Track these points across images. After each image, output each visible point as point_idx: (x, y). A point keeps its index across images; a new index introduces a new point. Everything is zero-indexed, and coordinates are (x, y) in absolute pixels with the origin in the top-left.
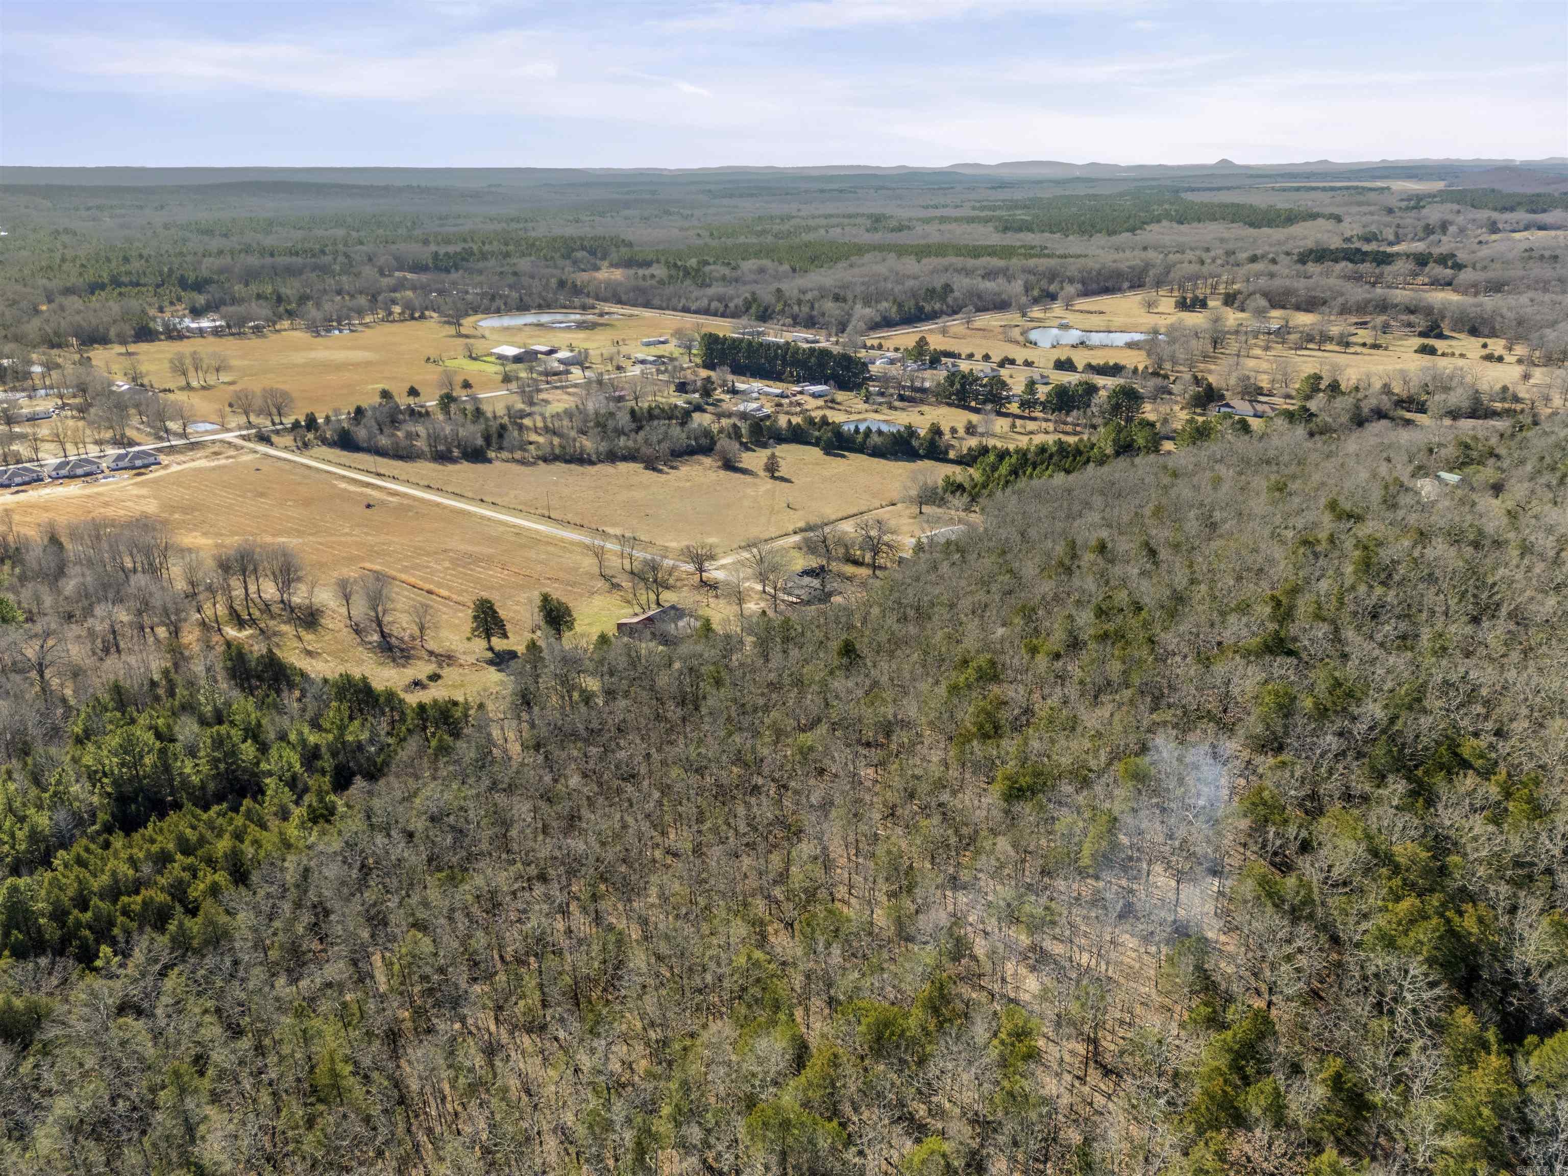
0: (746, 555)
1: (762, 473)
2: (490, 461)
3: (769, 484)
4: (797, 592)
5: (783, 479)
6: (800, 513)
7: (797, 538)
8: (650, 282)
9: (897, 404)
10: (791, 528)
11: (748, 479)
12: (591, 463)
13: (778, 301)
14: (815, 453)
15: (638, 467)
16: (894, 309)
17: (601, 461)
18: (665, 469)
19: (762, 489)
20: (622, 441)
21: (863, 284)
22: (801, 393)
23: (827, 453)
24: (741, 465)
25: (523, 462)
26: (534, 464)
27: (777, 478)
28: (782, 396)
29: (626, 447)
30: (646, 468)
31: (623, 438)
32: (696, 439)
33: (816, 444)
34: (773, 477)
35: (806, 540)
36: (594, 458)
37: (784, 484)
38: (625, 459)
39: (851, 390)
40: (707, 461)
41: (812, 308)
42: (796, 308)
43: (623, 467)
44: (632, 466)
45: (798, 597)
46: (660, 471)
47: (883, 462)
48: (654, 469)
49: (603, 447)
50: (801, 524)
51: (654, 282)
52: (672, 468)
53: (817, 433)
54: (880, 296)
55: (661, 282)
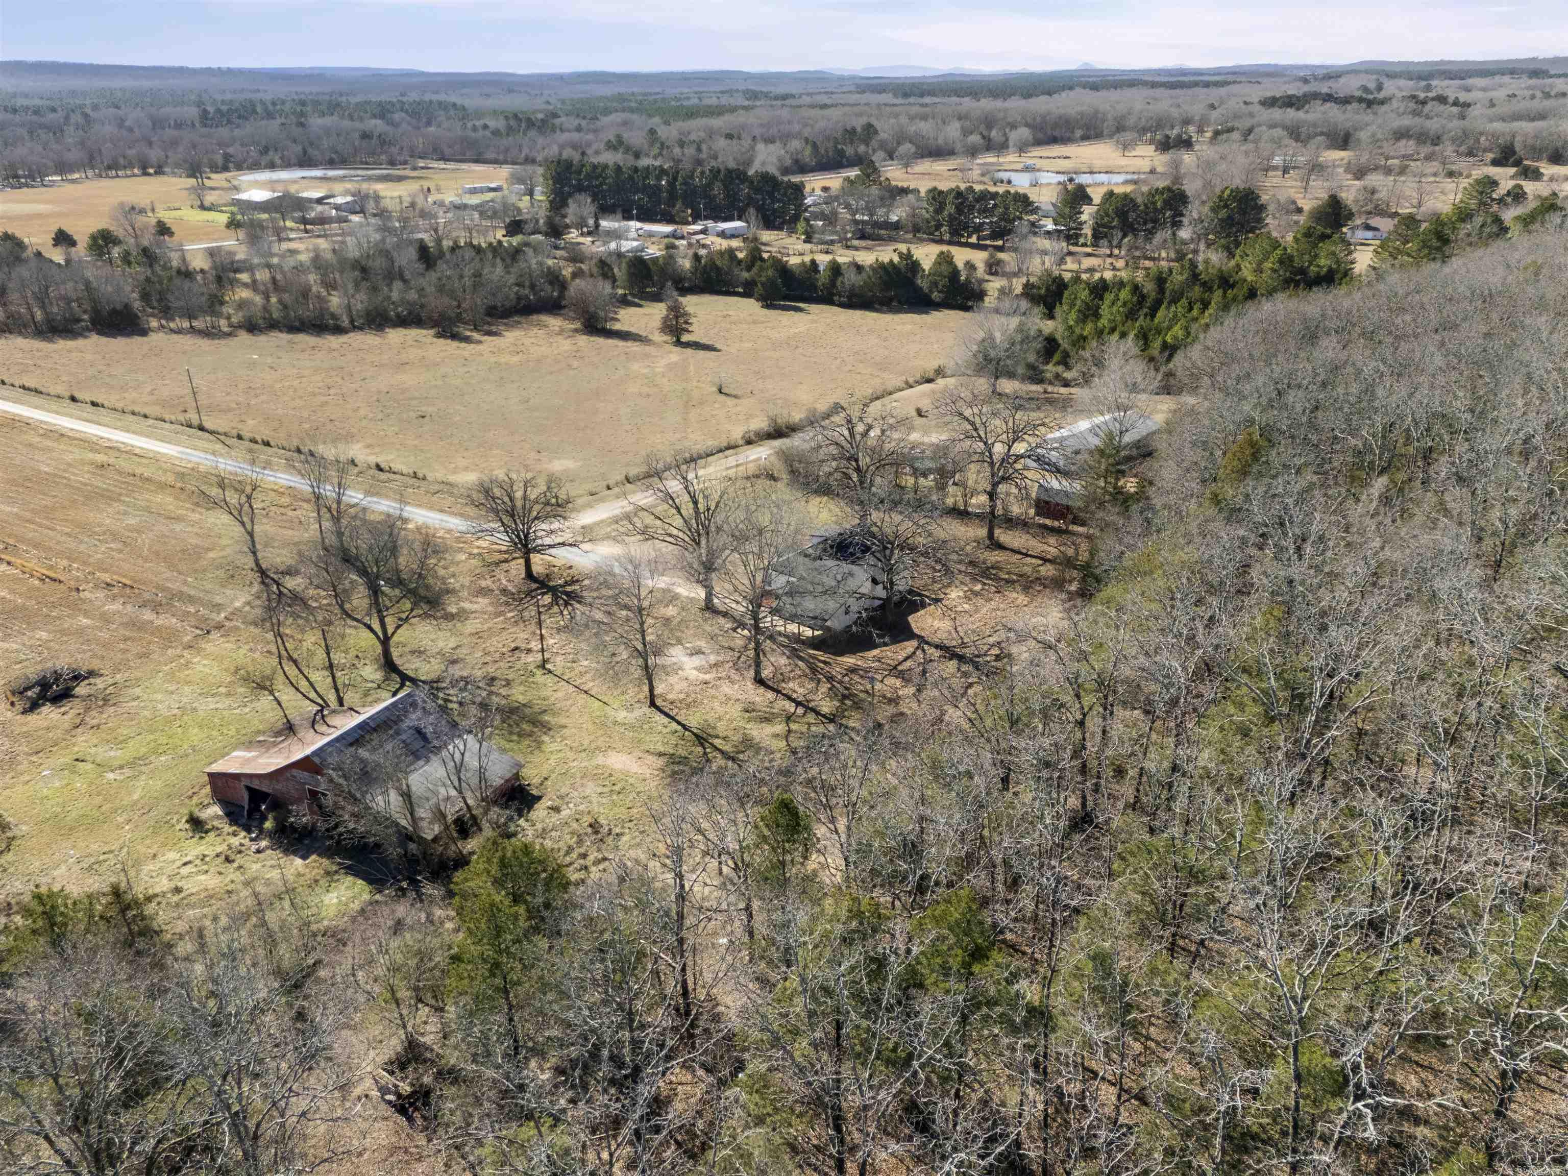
0: (644, 498)
1: (658, 337)
2: (144, 332)
3: (675, 355)
4: (810, 605)
5: (697, 346)
6: (746, 404)
7: (763, 453)
8: (481, 133)
9: (856, 243)
10: (737, 433)
11: (633, 347)
12: (338, 330)
13: (652, 144)
14: (749, 307)
15: (425, 335)
16: (808, 151)
17: (355, 328)
18: (476, 336)
19: (660, 365)
20: (396, 292)
21: (761, 125)
22: (704, 232)
23: (768, 307)
24: (617, 326)
25: (206, 333)
26: (229, 335)
27: (688, 345)
28: (674, 235)
29: (403, 301)
30: (439, 335)
31: (397, 285)
32: (533, 287)
33: (747, 294)
34: (679, 343)
35: (788, 459)
36: (345, 322)
37: (701, 354)
38: (403, 322)
39: (780, 229)
40: (554, 322)
41: (699, 150)
42: (677, 151)
43: (395, 335)
44: (413, 333)
45: (816, 620)
46: (467, 340)
47: (870, 316)
48: (454, 337)
49: (361, 300)
50: (760, 423)
51: (487, 133)
52: (489, 333)
53: (745, 275)
54: (785, 138)
55: (496, 133)
